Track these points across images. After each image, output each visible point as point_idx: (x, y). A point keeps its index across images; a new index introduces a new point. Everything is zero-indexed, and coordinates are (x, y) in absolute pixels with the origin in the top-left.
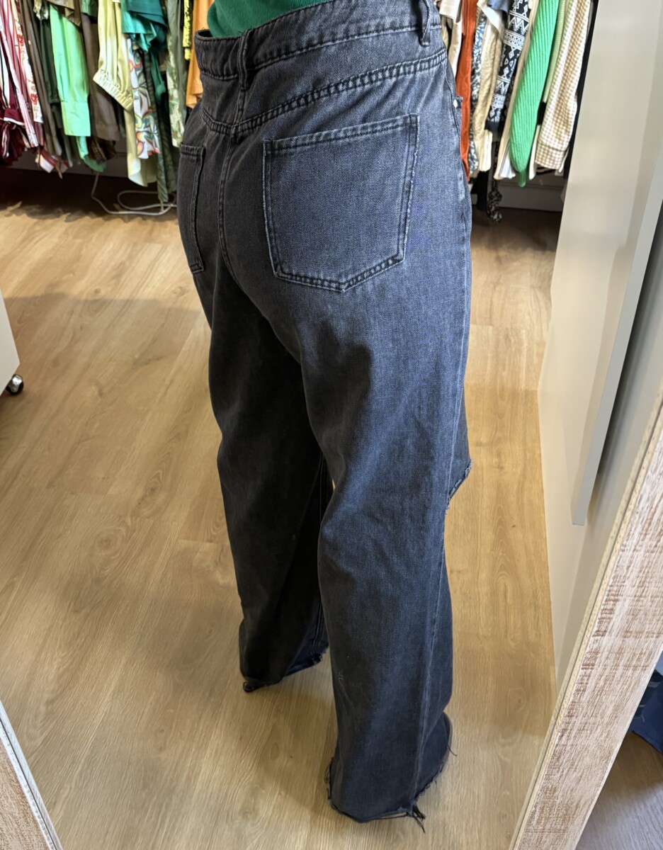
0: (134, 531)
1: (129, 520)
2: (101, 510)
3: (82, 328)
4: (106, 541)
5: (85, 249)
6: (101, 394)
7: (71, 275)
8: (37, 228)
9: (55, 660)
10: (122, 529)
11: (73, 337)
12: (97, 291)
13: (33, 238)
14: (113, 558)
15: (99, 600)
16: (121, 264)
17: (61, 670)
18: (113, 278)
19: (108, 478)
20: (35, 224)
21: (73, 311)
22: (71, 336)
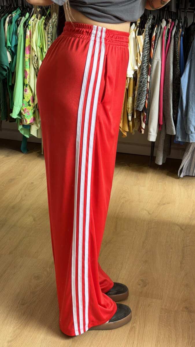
0: (51, 274)
1: (48, 269)
2: (35, 265)
3: (25, 196)
4: (37, 277)
5: (26, 168)
6: (34, 220)
7: (20, 176)
8: (4, 159)
9: (12, 324)
10: (45, 272)
11: (21, 199)
12: (32, 183)
13: (3, 162)
14: (41, 284)
15: (34, 301)
16: (43, 174)
17: (15, 328)
18: (40, 179)
19: (38, 252)
20: (3, 157)
21: (21, 189)
22: (20, 198)
